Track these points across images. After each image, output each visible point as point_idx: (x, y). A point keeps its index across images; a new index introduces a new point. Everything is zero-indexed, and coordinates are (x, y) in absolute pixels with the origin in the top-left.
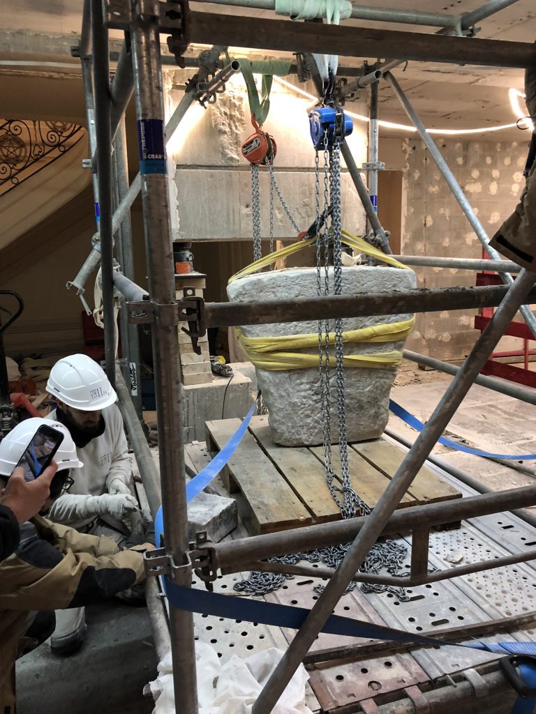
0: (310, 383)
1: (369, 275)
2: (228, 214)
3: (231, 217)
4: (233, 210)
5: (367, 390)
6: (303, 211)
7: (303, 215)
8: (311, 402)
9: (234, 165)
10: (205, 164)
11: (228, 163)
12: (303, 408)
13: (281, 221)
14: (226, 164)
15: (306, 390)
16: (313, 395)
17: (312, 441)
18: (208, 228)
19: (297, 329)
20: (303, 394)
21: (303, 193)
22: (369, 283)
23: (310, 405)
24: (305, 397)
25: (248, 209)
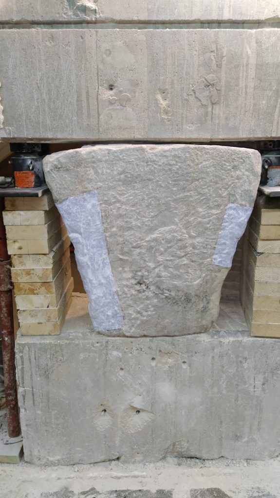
0: (132, 271)
1: (206, 153)
2: (79, 100)
3: (84, 104)
4: (87, 93)
5: (196, 283)
6: (204, 95)
7: (204, 102)
8: (134, 292)
9: (89, 19)
10: (40, 19)
11: (78, 15)
12: (125, 298)
13: (166, 112)
14: (74, 18)
15: (128, 279)
16: (136, 284)
17: (133, 332)
18: (48, 122)
19: (121, 212)
20: (125, 283)
21: (206, 64)
22: (204, 163)
23: (132, 295)
24: (127, 286)
25: (111, 92)
